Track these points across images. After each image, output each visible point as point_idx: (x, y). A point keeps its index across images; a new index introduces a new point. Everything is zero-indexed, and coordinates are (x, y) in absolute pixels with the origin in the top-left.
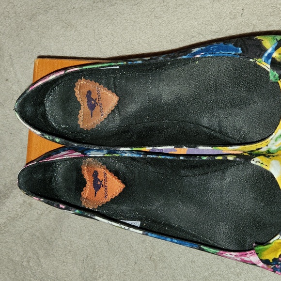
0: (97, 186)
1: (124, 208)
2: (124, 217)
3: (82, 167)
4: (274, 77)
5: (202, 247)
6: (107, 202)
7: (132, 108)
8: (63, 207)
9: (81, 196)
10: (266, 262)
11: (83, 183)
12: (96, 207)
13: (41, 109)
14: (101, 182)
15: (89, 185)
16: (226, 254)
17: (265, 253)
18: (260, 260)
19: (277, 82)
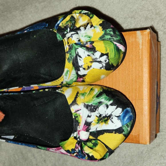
4: (59, 37)
5: (38, 146)
10: (68, 151)
16: (51, 149)
17: (66, 146)
18: (65, 150)
19: (62, 40)
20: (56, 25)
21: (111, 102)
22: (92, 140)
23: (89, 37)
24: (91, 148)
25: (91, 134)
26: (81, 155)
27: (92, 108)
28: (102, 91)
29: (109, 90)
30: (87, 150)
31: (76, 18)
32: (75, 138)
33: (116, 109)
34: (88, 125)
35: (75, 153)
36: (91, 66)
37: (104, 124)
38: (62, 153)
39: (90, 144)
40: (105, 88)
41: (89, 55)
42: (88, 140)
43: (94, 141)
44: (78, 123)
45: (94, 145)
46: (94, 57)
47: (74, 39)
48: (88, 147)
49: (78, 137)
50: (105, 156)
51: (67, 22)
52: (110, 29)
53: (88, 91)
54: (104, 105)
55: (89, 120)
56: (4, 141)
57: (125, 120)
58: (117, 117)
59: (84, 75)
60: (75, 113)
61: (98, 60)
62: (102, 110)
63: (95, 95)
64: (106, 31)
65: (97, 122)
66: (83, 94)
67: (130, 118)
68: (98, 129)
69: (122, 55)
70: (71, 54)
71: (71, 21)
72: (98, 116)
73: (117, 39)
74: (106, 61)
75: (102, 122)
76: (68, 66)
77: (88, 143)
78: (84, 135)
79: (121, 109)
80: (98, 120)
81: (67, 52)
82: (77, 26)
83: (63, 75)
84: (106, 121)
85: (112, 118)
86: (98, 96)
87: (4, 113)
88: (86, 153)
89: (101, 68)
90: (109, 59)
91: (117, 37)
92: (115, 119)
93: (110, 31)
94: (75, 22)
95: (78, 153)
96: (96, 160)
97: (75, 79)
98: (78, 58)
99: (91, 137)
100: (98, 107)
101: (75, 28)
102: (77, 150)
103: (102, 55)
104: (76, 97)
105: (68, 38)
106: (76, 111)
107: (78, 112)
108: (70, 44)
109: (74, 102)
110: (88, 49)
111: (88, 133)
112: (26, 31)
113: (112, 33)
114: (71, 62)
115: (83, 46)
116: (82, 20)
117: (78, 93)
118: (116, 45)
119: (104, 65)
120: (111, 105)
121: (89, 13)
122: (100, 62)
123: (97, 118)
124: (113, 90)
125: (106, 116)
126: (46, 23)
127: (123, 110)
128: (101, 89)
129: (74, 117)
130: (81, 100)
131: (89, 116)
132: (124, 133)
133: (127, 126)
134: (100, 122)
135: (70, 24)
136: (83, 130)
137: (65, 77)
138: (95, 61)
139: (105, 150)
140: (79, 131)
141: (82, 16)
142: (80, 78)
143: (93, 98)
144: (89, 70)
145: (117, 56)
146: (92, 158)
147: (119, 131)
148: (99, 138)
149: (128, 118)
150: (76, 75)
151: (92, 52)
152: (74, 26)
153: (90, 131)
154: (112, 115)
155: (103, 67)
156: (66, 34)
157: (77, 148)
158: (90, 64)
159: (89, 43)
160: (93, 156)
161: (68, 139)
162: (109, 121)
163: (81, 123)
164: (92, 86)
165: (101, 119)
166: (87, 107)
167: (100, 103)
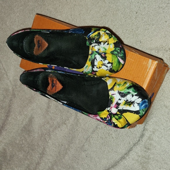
0: (53, 86)
1: (62, 96)
2: (61, 99)
3: (48, 78)
4: (88, 44)
5: (83, 112)
6: (56, 93)
7: (52, 49)
8: (35, 90)
9: (47, 89)
10: (102, 118)
11: (48, 84)
12: (52, 94)
13: (21, 44)
14: (54, 84)
15: (50, 85)
16: (91, 115)
17: (101, 115)
18: (100, 117)
19: (89, 46)
20: (89, 35)
21: (136, 93)
22: (118, 114)
23: (105, 49)
24: (117, 119)
25: (119, 111)
26: (110, 123)
27: (123, 95)
28: (132, 85)
29: (137, 85)
30: (114, 120)
31: (101, 34)
32: (108, 111)
33: (138, 98)
34: (118, 104)
35: (106, 120)
36: (101, 67)
37: (128, 106)
38: (97, 119)
39: (117, 117)
40: (134, 84)
41: (101, 61)
42: (116, 114)
43: (119, 116)
44: (112, 102)
45: (119, 118)
46: (104, 62)
47: (96, 48)
48: (115, 118)
49: (110, 111)
50: (125, 126)
51: (95, 35)
52: (119, 48)
53: (122, 83)
54: (131, 94)
55: (119, 102)
56: (62, 104)
57: (142, 107)
58: (138, 104)
59: (96, 71)
60: (111, 96)
61: (106, 65)
62: (129, 98)
63: (127, 87)
64: (116, 48)
65: (124, 104)
66: (119, 85)
67: (146, 106)
68: (124, 109)
69: (121, 66)
70: (91, 57)
71: (98, 35)
72: (126, 100)
73: (121, 55)
74: (110, 67)
75: (127, 105)
76: (88, 63)
77: (115, 116)
78: (114, 111)
79: (141, 99)
80: (125, 103)
81: (90, 55)
82: (100, 40)
83: (84, 67)
84: (130, 105)
85: (134, 104)
86: (128, 88)
87: (62, 85)
88: (113, 122)
89: (107, 70)
90: (112, 66)
91: (121, 54)
92: (136, 105)
93: (118, 49)
94: (100, 37)
95: (108, 121)
96: (118, 127)
97: (91, 72)
98: (95, 60)
99: (118, 113)
100: (127, 95)
101: (98, 42)
102: (108, 119)
103: (109, 63)
104: (114, 86)
105: (93, 47)
106: (112, 95)
107: (113, 96)
108: (93, 50)
109: (112, 89)
110: (102, 57)
111: (117, 110)
112: (70, 32)
113: (119, 51)
114: (90, 61)
115: (99, 54)
116: (104, 37)
117: (116, 83)
118: (119, 59)
119: (109, 69)
120: (136, 95)
121: (110, 33)
122: (107, 66)
123: (125, 102)
124: (139, 86)
125: (130, 102)
126: (84, 30)
127: (142, 100)
128: (131, 84)
129: (110, 98)
130: (117, 88)
131: (120, 99)
132: (140, 114)
133: (143, 111)
134: (126, 104)
135: (96, 37)
136: (114, 107)
137: (85, 69)
138: (104, 65)
139: (125, 122)
140: (112, 107)
141: (105, 35)
142: (93, 72)
143: (125, 88)
144: (99, 69)
145: (118, 66)
146: (116, 126)
147: (137, 112)
148: (123, 114)
149: (144, 106)
150: (92, 70)
151: (104, 60)
152: (98, 40)
153: (119, 109)
154: (134, 102)
155: (108, 70)
156: (92, 43)
157: (108, 117)
158: (101, 66)
159: (103, 53)
160: (117, 125)
161: (103, 110)
162: (132, 105)
163: (114, 102)
164: (126, 81)
165: (127, 103)
166: (120, 93)
167: (129, 93)
